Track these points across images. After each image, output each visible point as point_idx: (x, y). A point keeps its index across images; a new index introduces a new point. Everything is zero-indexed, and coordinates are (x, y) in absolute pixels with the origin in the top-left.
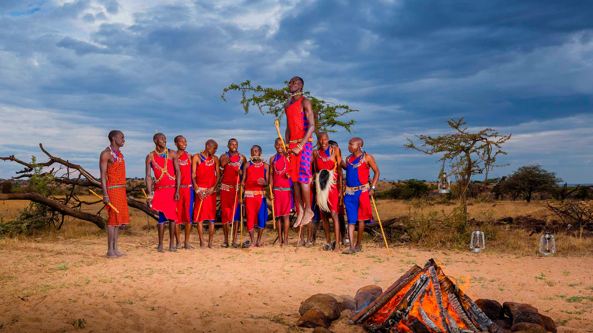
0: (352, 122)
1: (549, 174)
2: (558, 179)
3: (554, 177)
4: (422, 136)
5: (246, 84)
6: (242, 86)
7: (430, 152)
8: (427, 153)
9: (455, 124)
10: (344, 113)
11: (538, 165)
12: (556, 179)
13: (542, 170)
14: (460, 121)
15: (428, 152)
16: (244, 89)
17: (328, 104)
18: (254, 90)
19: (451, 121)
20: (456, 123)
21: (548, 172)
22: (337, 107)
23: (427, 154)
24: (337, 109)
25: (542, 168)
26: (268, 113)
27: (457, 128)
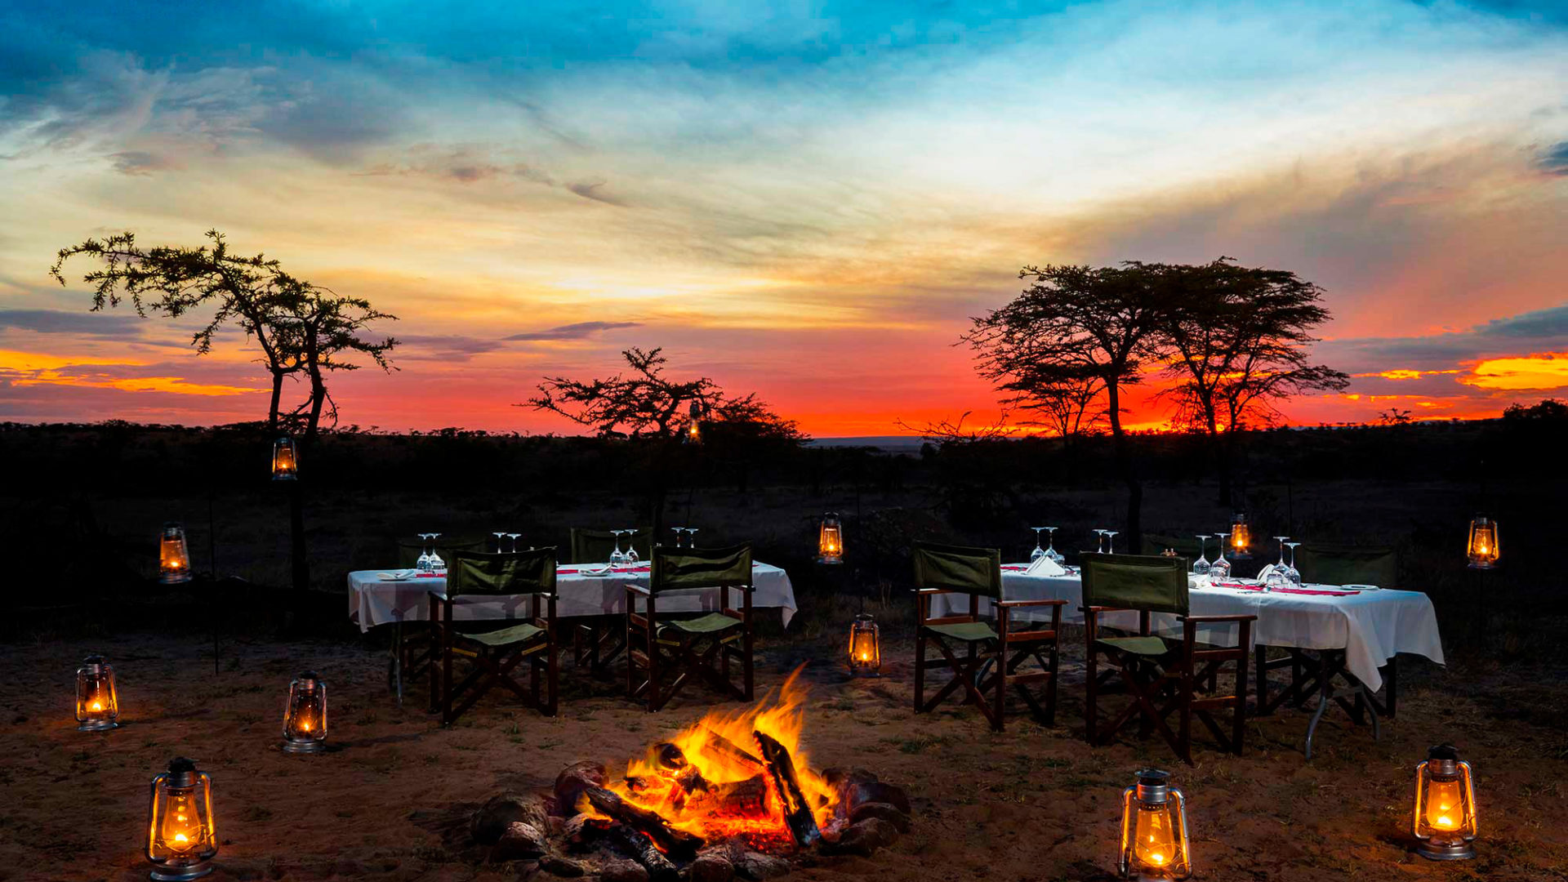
0: (391, 343)
1: (784, 424)
2: (802, 435)
3: (794, 431)
4: (560, 380)
5: (121, 240)
6: (111, 245)
7: (586, 419)
8: (581, 422)
9: (641, 361)
10: (361, 319)
11: (758, 402)
12: (798, 435)
13: (768, 414)
14: (653, 353)
15: (583, 420)
16: (113, 255)
17: (318, 290)
18: (143, 256)
19: (633, 353)
20: (644, 359)
21: (782, 421)
22: (342, 301)
23: (579, 424)
24: (343, 307)
25: (768, 410)
26: (157, 308)
27: (643, 367)
